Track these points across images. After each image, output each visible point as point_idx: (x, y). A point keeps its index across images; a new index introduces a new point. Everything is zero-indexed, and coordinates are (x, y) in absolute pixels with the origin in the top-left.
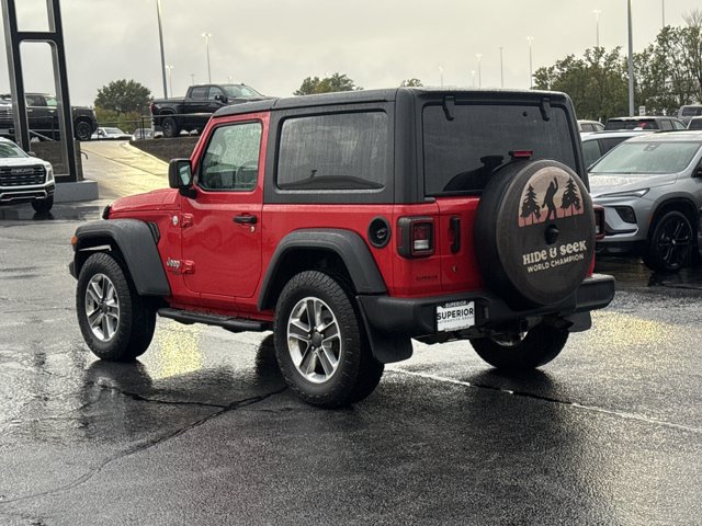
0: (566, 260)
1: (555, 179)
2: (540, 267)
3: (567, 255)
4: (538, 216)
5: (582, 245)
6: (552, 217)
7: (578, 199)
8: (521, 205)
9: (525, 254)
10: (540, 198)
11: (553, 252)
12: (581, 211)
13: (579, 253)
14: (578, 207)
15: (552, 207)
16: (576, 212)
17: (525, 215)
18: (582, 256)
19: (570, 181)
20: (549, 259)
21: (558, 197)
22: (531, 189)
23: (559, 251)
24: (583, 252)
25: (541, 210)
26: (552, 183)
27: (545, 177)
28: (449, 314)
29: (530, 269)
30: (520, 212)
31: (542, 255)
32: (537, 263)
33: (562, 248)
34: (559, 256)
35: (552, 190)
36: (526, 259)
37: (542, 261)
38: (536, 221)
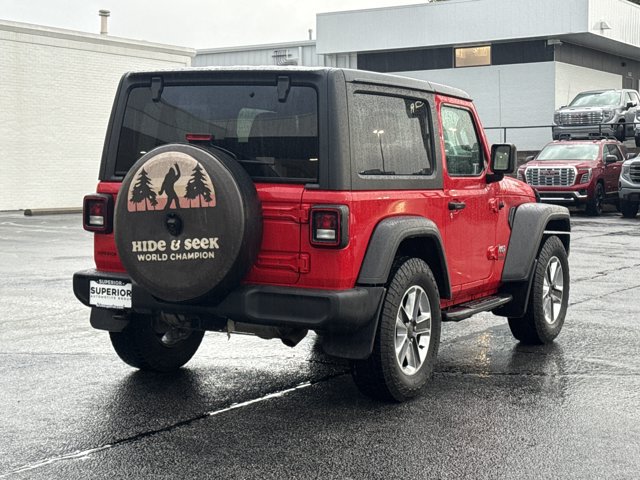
0: (191, 256)
1: (177, 166)
2: (154, 257)
3: (192, 250)
4: (154, 202)
5: (214, 243)
6: (173, 206)
7: (208, 190)
8: (131, 189)
9: (136, 240)
10: (156, 184)
11: (175, 245)
12: (213, 203)
13: (208, 250)
14: (208, 199)
15: (172, 195)
16: (205, 204)
17: (137, 198)
18: (212, 255)
19: (198, 169)
20: (168, 251)
21: (181, 186)
22: (144, 173)
23: (182, 245)
24: (214, 250)
25: (158, 197)
26: (171, 169)
27: (164, 162)
28: (103, 291)
29: (141, 258)
30: (130, 196)
31: (161, 245)
32: (151, 253)
33: (187, 242)
34: (182, 250)
35: (172, 177)
36: (136, 246)
37: (157, 252)
38: (151, 208)
